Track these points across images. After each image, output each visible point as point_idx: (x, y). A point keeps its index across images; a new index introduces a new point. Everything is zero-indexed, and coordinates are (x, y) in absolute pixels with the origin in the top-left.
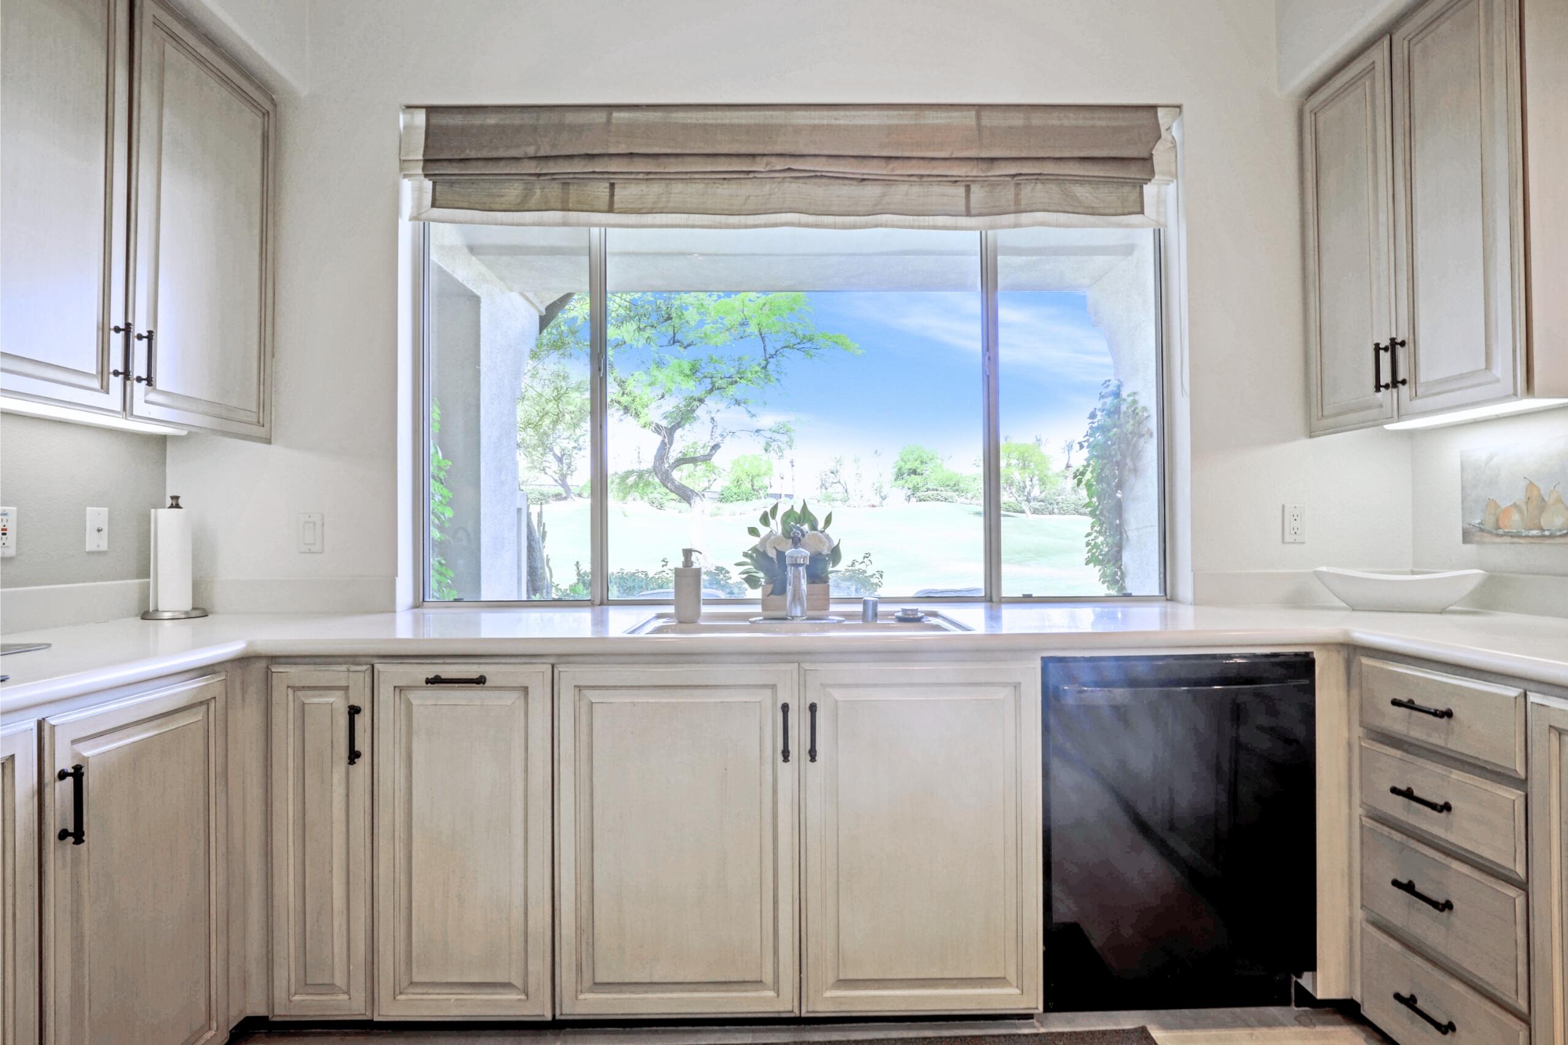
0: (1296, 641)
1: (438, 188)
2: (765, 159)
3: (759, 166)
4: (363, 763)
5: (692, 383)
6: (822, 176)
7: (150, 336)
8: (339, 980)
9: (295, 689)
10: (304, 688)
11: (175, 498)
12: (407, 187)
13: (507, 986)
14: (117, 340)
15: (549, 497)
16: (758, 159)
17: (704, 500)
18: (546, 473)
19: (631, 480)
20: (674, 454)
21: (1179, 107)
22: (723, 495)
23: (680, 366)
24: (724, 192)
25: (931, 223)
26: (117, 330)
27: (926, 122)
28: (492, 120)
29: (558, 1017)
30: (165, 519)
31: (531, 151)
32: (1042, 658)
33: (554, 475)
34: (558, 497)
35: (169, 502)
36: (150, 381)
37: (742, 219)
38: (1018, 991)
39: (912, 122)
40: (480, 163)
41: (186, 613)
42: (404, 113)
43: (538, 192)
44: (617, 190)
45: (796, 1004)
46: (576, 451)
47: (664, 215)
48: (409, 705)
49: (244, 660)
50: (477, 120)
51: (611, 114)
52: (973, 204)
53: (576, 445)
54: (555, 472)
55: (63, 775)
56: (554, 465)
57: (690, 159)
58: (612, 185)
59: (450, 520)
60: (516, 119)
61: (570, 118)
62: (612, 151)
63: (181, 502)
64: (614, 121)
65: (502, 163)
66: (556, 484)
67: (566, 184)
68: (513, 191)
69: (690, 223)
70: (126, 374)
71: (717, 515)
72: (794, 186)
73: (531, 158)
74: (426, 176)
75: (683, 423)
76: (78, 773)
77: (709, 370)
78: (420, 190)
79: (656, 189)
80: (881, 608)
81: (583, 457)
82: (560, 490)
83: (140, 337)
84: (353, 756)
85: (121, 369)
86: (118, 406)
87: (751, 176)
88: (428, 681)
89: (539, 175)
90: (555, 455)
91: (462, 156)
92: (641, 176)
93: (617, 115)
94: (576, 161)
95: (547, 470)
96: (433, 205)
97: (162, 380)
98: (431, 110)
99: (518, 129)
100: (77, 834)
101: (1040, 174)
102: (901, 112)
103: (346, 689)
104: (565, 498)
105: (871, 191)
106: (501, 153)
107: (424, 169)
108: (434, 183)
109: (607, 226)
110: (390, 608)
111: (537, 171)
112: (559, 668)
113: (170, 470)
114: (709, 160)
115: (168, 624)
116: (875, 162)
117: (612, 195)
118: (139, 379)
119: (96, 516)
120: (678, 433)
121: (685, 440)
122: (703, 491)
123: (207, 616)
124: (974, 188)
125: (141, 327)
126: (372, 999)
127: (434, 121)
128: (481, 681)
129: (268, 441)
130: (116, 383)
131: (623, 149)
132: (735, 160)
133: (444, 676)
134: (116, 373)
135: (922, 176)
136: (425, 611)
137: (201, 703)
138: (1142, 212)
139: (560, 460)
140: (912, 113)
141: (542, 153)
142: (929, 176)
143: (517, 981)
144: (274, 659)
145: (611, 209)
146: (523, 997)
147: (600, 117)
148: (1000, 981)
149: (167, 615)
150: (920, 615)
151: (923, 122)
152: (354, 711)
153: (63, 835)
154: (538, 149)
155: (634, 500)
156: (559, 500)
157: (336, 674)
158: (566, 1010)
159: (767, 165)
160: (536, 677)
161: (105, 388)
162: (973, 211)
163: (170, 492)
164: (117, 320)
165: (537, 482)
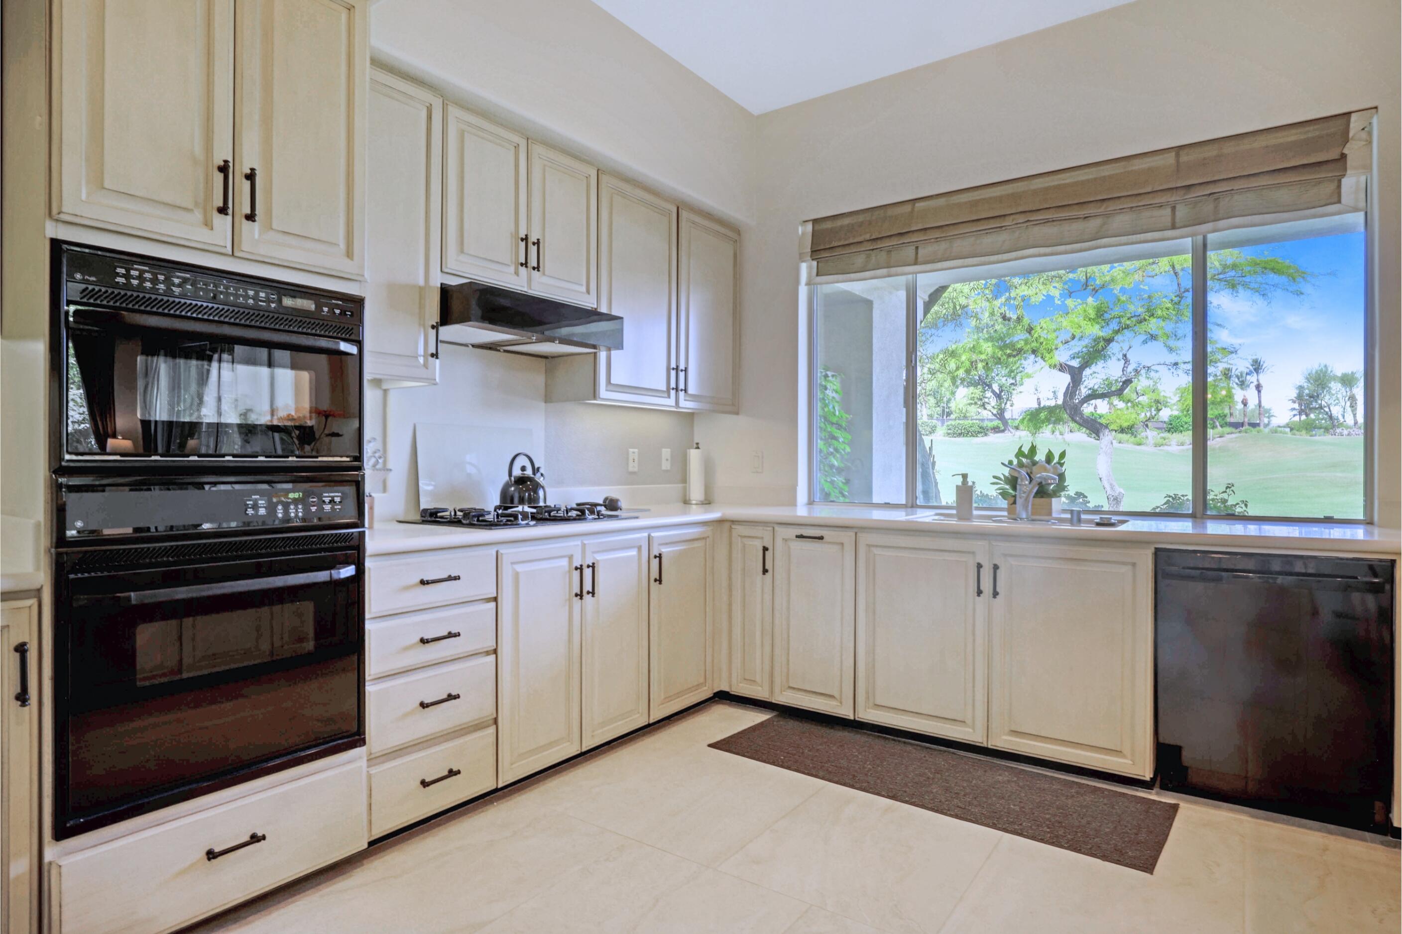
0: (1389, 550)
1: (820, 264)
2: (1012, 217)
3: (1008, 222)
4: (769, 575)
5: (1097, 327)
6: (1053, 221)
7: (686, 370)
8: (758, 679)
9: (742, 537)
10: (745, 537)
11: (697, 444)
12: (804, 267)
13: (832, 697)
14: (673, 373)
15: (987, 430)
16: (1007, 218)
17: (1148, 430)
18: (985, 409)
19: (1043, 415)
20: (1084, 391)
21: (1376, 108)
22: (1171, 424)
23: (1085, 311)
24: (988, 241)
25: (1142, 239)
26: (673, 369)
27: (1134, 168)
28: (846, 221)
29: (857, 719)
30: (694, 454)
31: (867, 237)
32: (1156, 549)
33: (992, 410)
34: (996, 430)
35: (695, 446)
36: (685, 390)
37: (999, 257)
38: (1131, 762)
39: (1122, 171)
40: (840, 249)
41: (701, 501)
42: (802, 226)
43: (874, 258)
44: (920, 251)
45: (985, 739)
46: (1013, 387)
47: (948, 262)
48: (789, 548)
49: (720, 522)
50: (839, 223)
51: (914, 205)
52: (1177, 220)
53: (1014, 381)
54: (993, 407)
55: (656, 557)
56: (993, 402)
57: (961, 226)
58: (917, 248)
59: (848, 453)
60: (861, 218)
61: (890, 212)
62: (912, 229)
63: (700, 446)
64: (916, 210)
65: (852, 247)
66: (994, 417)
67: (889, 252)
68: (860, 260)
69: (965, 264)
70: (677, 389)
71: (1162, 445)
72: (1036, 229)
73: (868, 241)
74: (813, 260)
75: (1090, 362)
76: (660, 557)
77: (1116, 312)
78: (810, 268)
79: (943, 245)
80: (1083, 517)
81: (1021, 392)
82: (997, 423)
83: (682, 370)
84: (765, 571)
85: (675, 387)
86: (673, 404)
87: (1003, 228)
88: (797, 537)
89: (873, 250)
90: (993, 392)
91: (831, 246)
92: (932, 240)
93: (919, 205)
94: (893, 238)
95: (987, 406)
96: (817, 275)
97: (691, 390)
98: (815, 221)
99: (861, 224)
100: (659, 580)
101: (1233, 190)
102: (1114, 165)
103: (762, 538)
104: (1003, 431)
105: (1094, 224)
106: (851, 241)
107: (811, 257)
108: (818, 262)
109: (916, 273)
110: (793, 503)
111: (871, 248)
112: (859, 535)
113: (696, 429)
114: (975, 223)
115: (694, 507)
116: (1092, 205)
117: (917, 253)
118: (682, 390)
119: (666, 453)
120: (1087, 372)
121: (1093, 378)
122: (1146, 421)
123: (710, 504)
124: (1178, 207)
125: (682, 367)
126: (772, 692)
127: (817, 227)
128: (821, 538)
129: (737, 413)
130: (673, 393)
131: (920, 227)
132: (992, 221)
133: (805, 534)
134: (673, 389)
135: (1132, 208)
136: (815, 506)
137: (703, 538)
138: (1339, 202)
139: (999, 396)
140: (1123, 163)
141: (874, 237)
142: (1137, 207)
143: (836, 694)
144: (733, 522)
145: (916, 263)
146: (839, 704)
147: (907, 208)
148: (1118, 752)
149: (694, 502)
150: (1113, 521)
151: (1130, 169)
152: (765, 549)
153: (656, 580)
154: (871, 236)
155: (1071, 431)
156: (997, 432)
157: (758, 531)
158: (860, 716)
159: (1013, 221)
160: (847, 537)
161: (669, 397)
162: (1177, 225)
163: (696, 441)
164: (673, 365)
165: (978, 417)
